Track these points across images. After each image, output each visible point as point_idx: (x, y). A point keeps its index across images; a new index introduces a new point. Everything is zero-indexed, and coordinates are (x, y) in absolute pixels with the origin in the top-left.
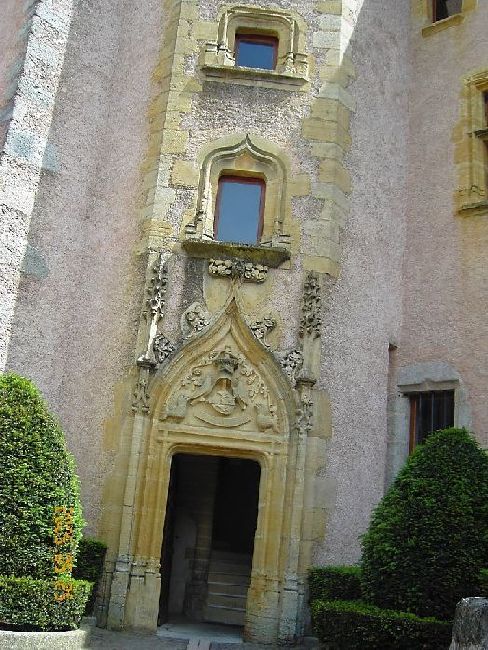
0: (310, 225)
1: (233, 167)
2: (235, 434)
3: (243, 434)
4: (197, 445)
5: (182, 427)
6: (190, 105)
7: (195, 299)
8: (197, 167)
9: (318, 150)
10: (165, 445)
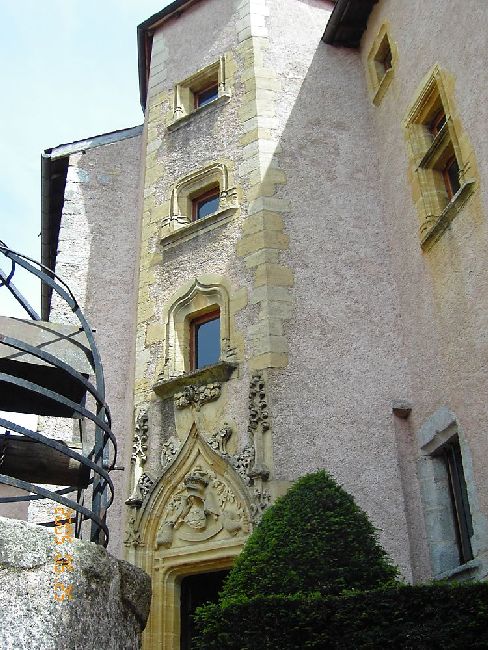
0: (251, 330)
1: (193, 309)
2: (212, 545)
3: (219, 543)
4: (185, 565)
5: (172, 552)
6: (155, 276)
7: (171, 434)
8: (163, 323)
9: (251, 262)
10: (162, 571)
